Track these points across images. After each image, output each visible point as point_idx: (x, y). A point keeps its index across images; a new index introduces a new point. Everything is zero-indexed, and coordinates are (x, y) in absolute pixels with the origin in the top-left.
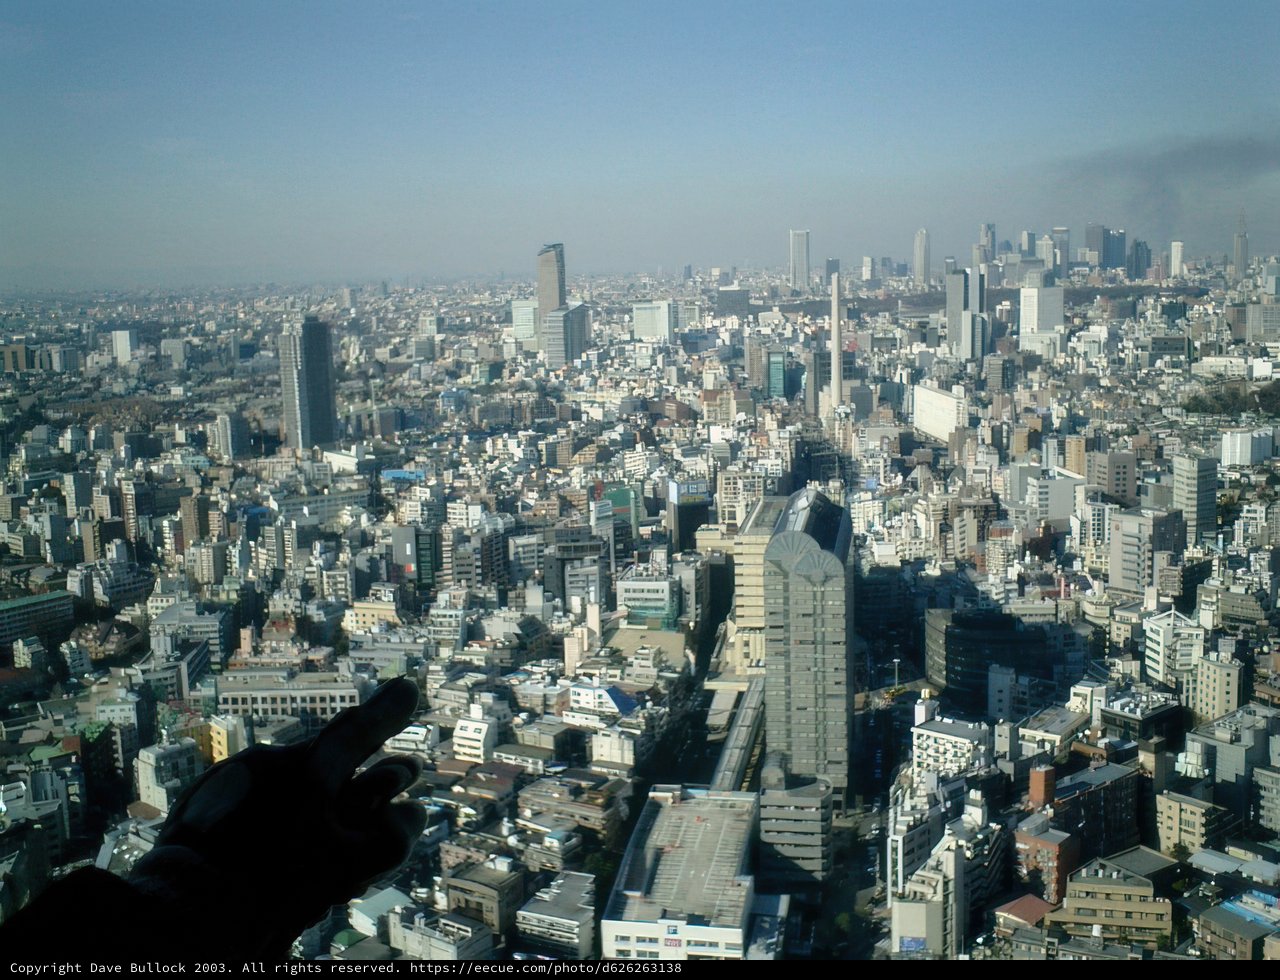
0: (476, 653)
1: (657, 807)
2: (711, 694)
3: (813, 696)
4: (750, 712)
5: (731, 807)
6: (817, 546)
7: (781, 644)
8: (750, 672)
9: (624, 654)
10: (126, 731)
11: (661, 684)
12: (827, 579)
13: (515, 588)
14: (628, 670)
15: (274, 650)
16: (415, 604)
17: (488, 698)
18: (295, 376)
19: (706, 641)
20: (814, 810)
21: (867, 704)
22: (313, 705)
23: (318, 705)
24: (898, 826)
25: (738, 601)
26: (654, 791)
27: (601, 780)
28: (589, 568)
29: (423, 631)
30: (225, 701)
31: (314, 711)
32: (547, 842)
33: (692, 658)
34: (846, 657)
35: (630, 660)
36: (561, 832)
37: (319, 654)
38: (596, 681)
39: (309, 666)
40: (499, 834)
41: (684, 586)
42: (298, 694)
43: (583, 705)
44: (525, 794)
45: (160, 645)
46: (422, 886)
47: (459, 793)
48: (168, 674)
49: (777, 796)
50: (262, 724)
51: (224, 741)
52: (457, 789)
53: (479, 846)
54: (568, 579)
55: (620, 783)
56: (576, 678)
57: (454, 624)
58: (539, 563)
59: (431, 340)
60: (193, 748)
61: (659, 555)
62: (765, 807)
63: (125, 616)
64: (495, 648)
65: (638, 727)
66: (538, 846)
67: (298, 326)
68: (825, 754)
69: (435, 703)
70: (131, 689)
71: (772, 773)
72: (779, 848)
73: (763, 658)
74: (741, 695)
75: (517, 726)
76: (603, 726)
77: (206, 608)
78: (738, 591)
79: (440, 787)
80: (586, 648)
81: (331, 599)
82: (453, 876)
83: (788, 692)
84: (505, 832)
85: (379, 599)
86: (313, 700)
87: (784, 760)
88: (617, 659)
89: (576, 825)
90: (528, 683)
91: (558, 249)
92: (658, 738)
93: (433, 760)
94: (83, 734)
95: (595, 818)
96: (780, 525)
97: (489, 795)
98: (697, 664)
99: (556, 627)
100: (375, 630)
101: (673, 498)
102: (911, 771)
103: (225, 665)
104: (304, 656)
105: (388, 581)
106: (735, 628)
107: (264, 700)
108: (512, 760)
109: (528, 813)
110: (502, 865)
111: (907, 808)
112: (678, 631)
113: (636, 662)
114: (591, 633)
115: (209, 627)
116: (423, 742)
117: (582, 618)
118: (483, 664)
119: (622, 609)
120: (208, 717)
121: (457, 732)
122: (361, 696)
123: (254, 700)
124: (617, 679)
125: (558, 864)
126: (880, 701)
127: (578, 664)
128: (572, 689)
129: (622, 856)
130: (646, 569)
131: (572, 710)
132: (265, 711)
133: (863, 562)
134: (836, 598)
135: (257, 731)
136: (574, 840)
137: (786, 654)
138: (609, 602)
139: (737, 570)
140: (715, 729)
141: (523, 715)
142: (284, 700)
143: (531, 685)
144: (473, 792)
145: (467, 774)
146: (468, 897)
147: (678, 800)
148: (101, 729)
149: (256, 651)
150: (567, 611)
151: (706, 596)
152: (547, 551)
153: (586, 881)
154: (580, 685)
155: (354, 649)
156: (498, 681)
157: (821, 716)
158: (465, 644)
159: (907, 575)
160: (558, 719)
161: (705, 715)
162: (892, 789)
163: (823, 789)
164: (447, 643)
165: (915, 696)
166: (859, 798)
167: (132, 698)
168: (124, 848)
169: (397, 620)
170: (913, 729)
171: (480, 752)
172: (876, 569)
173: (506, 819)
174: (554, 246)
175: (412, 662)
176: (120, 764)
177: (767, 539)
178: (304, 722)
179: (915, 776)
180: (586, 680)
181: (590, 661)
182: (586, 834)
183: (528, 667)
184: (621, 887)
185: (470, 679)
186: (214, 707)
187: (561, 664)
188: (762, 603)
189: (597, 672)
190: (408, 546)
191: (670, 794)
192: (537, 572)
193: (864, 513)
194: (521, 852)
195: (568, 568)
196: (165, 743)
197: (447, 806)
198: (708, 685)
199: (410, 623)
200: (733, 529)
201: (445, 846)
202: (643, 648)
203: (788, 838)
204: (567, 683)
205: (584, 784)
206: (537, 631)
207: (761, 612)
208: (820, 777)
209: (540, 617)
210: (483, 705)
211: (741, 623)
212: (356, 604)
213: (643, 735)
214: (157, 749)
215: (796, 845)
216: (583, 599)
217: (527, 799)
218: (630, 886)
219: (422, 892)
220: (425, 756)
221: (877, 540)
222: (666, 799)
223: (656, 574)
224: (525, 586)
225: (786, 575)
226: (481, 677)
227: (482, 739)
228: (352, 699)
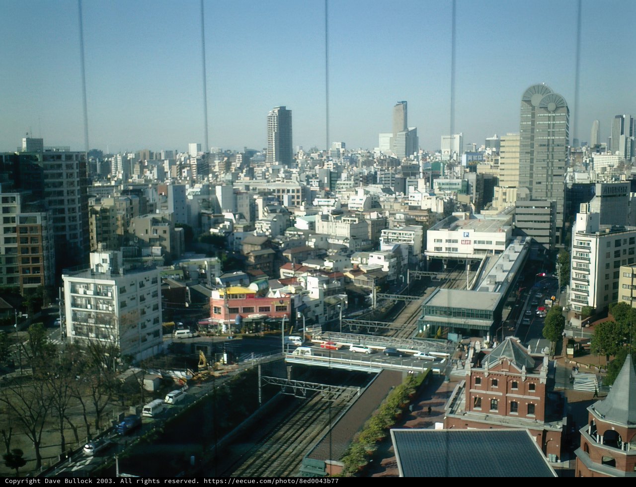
1: (456, 218)
3: (546, 175)
12: (557, 109)
18: (274, 135)
20: (546, 208)
22: (279, 194)
41: (470, 183)
49: (525, 203)
54: (407, 183)
57: (349, 187)
58: (392, 183)
59: (338, 150)
62: (518, 207)
66: (393, 218)
71: (523, 192)
75: (381, 202)
83: (531, 174)
91: (404, 104)
101: (464, 163)
110: (374, 216)
112: (466, 195)
116: (333, 206)
121: (350, 202)
122: (302, 189)
128: (410, 195)
147: (468, 217)
151: (481, 190)
152: (397, 176)
153: (418, 227)
157: (549, 187)
171: (362, 209)
174: (403, 102)
191: (464, 214)
195: (408, 179)
203: (529, 225)
215: (535, 229)
222: (462, 216)
225: (533, 108)
227: (363, 204)
228: (298, 191)
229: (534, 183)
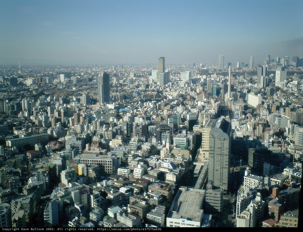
0: (140, 153)
1: (181, 192)
2: (195, 165)
3: (220, 167)
4: (204, 170)
5: (199, 193)
6: (223, 132)
7: (213, 155)
8: (205, 161)
9: (175, 155)
10: (59, 166)
11: (183, 163)
12: (224, 140)
13: (150, 138)
14: (175, 159)
15: (93, 149)
16: (126, 140)
17: (142, 163)
18: (101, 86)
19: (194, 153)
20: (219, 195)
21: (233, 170)
22: (102, 163)
23: (103, 163)
24: (239, 200)
25: (203, 144)
26: (180, 188)
27: (168, 184)
28: (167, 134)
29: (128, 147)
30: (82, 160)
31: (102, 164)
32: (154, 198)
33: (191, 157)
34: (228, 158)
35: (176, 156)
36: (158, 196)
37: (104, 151)
38: (168, 161)
39: (101, 153)
40: (143, 196)
41: (190, 139)
42: (98, 160)
43: (164, 166)
44: (150, 186)
45: (68, 147)
46: (125, 207)
47: (134, 185)
48: (69, 154)
49: (210, 191)
50: (90, 166)
51: (81, 170)
52: (134, 184)
53: (138, 198)
54: (162, 136)
55: (172, 185)
56: (163, 160)
57: (135, 146)
58: (155, 132)
59: (132, 79)
60: (74, 171)
61: (184, 132)
62: (207, 193)
63: (60, 140)
64: (144, 152)
65: (177, 172)
66: (152, 199)
67: (102, 75)
68: (222, 181)
69: (130, 164)
70: (61, 157)
71: (209, 185)
72: (210, 203)
73: (208, 158)
74: (202, 166)
75: (148, 170)
76: (169, 171)
77: (78, 139)
78: (203, 141)
79: (130, 183)
80: (166, 153)
81: (107, 138)
82: (132, 205)
83: (214, 166)
84: (145, 195)
85: (118, 139)
86: (102, 161)
87: (212, 183)
88: (173, 156)
89: (161, 195)
90: (152, 160)
91: (163, 58)
92: (182, 175)
93: (129, 177)
94: (49, 166)
95: (166, 193)
96: (214, 126)
97: (141, 186)
98: (192, 158)
99: (159, 147)
100: (117, 146)
101: (188, 118)
102: (243, 187)
103: (82, 152)
104: (100, 151)
105: (120, 135)
106: (202, 150)
107: (91, 161)
108: (147, 178)
109: (150, 191)
110: (144, 203)
111: (242, 195)
112: (188, 150)
113: (177, 157)
114: (167, 149)
115: (79, 143)
116: (127, 173)
117: (165, 146)
118: (141, 155)
119: (175, 144)
120: (78, 164)
121: (134, 171)
122: (113, 161)
123: (88, 161)
124: (173, 161)
125: (157, 203)
126: (237, 169)
127: (164, 157)
128: (162, 162)
129: (172, 203)
130: (181, 135)
131: (162, 167)
132: (91, 163)
133: (234, 136)
134: (226, 144)
135: (89, 168)
136: (161, 198)
137: (214, 157)
138: (172, 142)
139: (203, 136)
140: (196, 174)
141: (150, 168)
142: (95, 161)
143: (152, 161)
144: (138, 185)
145: (137, 181)
146: (136, 210)
147: (186, 190)
148: (54, 165)
149: (89, 149)
150: (161, 144)
151: (195, 142)
153: (163, 208)
154: (164, 162)
155: (112, 150)
156: (145, 159)
157: (222, 172)
158: (137, 150)
159: (245, 140)
160: (158, 169)
161: (193, 171)
162: (238, 191)
163: (221, 190)
164: (133, 150)
165: (245, 169)
166: (230, 193)
167: (61, 159)
168: (57, 193)
169: (122, 144)
170: (244, 177)
171: (140, 176)
172: (237, 138)
173: (145, 192)
175: (125, 154)
176: (58, 174)
177: (210, 129)
178: (99, 166)
179: (244, 188)
180: (165, 160)
181: (166, 156)
182: (163, 197)
183: (152, 157)
184: (172, 210)
185: (138, 159)
186: (79, 162)
187: (159, 156)
188: (208, 144)
189: (168, 159)
190: (125, 127)
191: (184, 189)
192: (155, 134)
193: (234, 124)
194: (148, 200)
195: (162, 134)
196: (68, 170)
197: (131, 188)
198: (195, 163)
199: (125, 145)
200: (202, 127)
201: (131, 197)
202: (179, 154)
203: (212, 201)
204: (161, 161)
205: (164, 185)
206: (154, 148)
207: (208, 147)
208: (220, 187)
209: (155, 145)
210: (141, 165)
211: (203, 149)
212: (112, 140)
213: (178, 174)
214: (66, 171)
215: (214, 203)
216: (165, 141)
217: (150, 188)
218: (174, 210)
219: (125, 208)
220: (127, 176)
221: (237, 131)
222: (183, 190)
223: (183, 136)
224: (152, 137)
225: (214, 138)
226: (141, 158)
227: (140, 173)
228: (111, 162)
229: (215, 170)
